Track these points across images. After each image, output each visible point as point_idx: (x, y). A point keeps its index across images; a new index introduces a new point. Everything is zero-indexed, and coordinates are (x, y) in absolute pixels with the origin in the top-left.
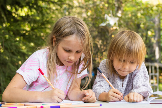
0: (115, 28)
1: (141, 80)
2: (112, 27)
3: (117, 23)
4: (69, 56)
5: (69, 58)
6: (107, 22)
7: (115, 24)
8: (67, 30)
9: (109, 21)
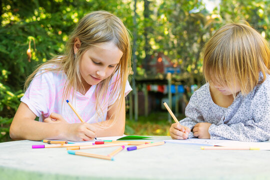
0: (214, 17)
1: (260, 110)
2: (211, 15)
3: (219, 8)
4: (98, 71)
5: (98, 73)
6: (202, 7)
7: (216, 9)
8: (101, 34)
9: (204, 5)
